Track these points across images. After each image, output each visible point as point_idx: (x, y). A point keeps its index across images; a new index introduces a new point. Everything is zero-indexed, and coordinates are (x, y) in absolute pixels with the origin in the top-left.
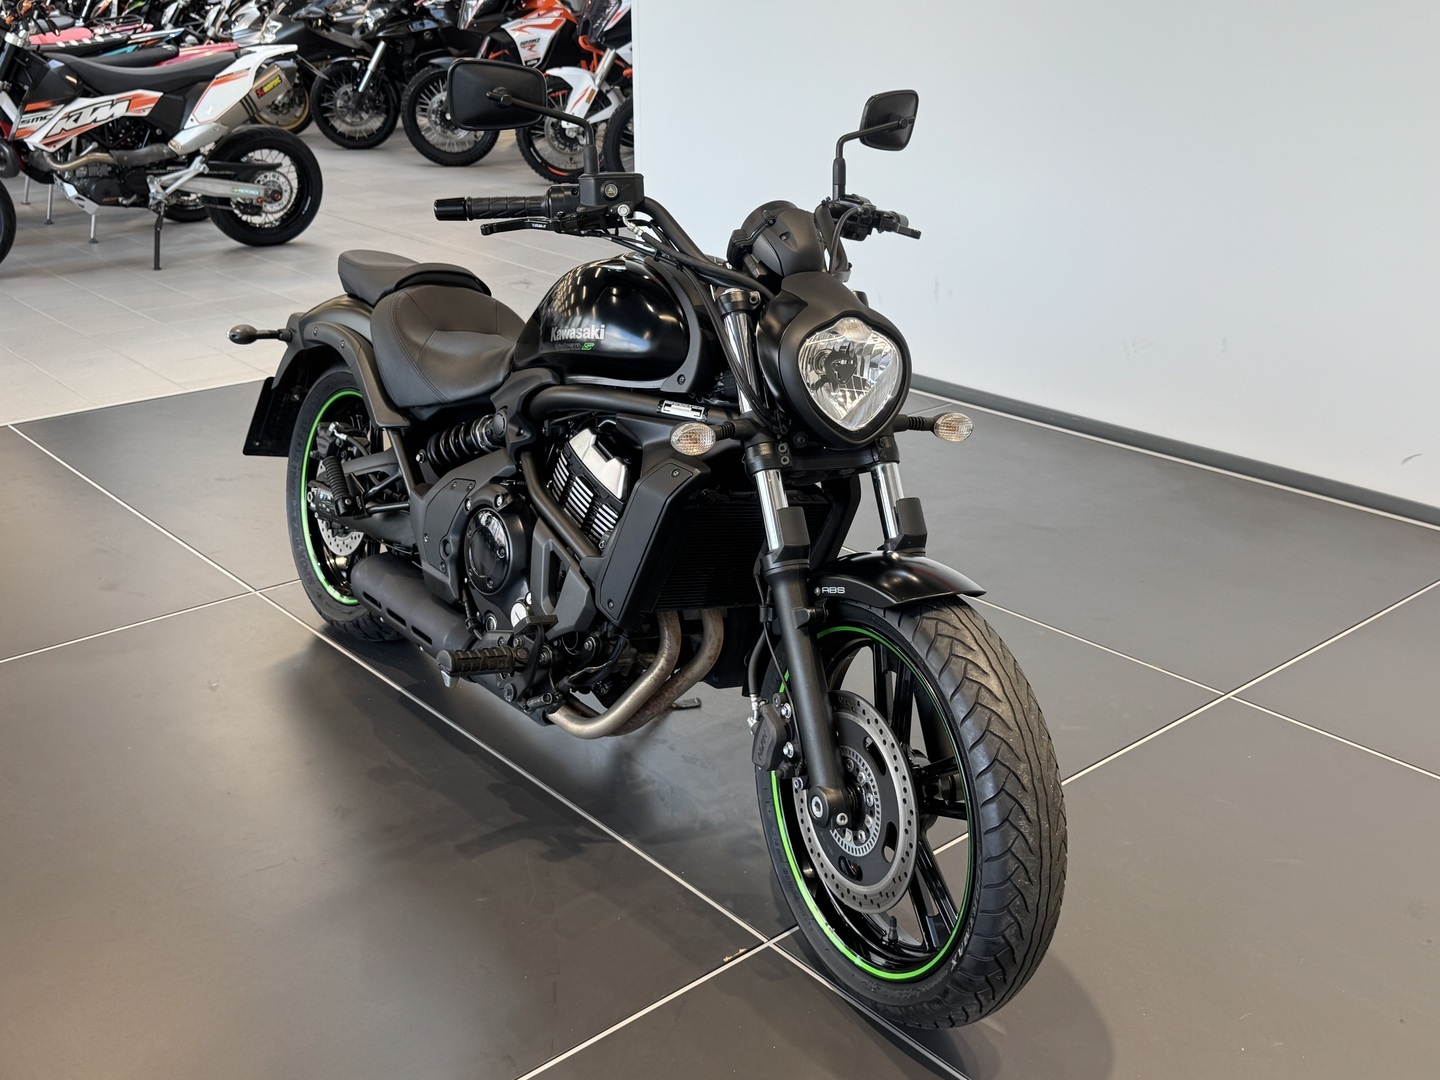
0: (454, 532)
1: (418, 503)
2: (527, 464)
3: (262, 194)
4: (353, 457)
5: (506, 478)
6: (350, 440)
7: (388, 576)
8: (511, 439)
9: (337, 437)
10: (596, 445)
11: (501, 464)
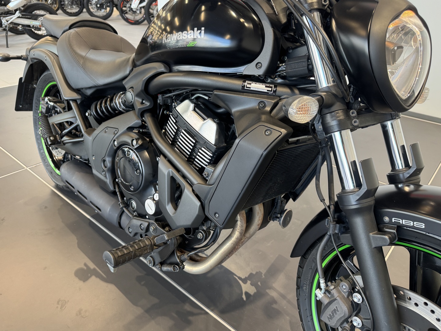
0: (109, 156)
1: (88, 139)
2: (149, 120)
3: (40, 24)
4: (58, 113)
5: (136, 128)
6: (55, 105)
7: (77, 173)
8: (138, 106)
9: (49, 104)
10: (194, 110)
11: (132, 119)
